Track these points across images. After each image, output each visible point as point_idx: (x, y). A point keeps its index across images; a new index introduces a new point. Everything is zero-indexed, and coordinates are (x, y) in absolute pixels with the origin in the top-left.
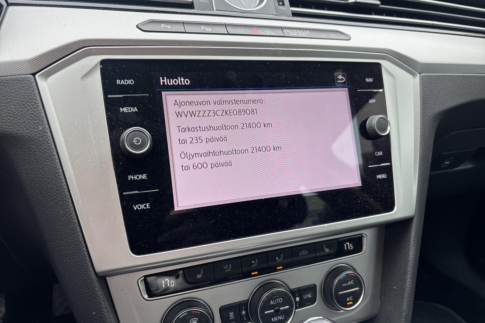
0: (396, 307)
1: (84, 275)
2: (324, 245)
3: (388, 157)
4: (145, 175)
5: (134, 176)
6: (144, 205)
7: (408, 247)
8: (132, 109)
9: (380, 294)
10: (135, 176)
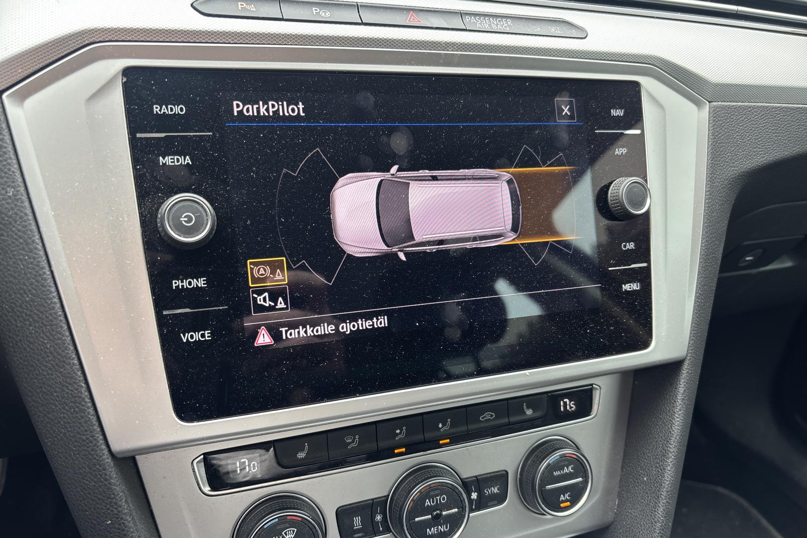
0: (645, 512)
1: (90, 457)
2: (525, 404)
3: (643, 252)
4: (203, 280)
5: (182, 282)
6: (202, 334)
7: (672, 410)
8: (181, 159)
9: (619, 487)
10: (185, 281)
